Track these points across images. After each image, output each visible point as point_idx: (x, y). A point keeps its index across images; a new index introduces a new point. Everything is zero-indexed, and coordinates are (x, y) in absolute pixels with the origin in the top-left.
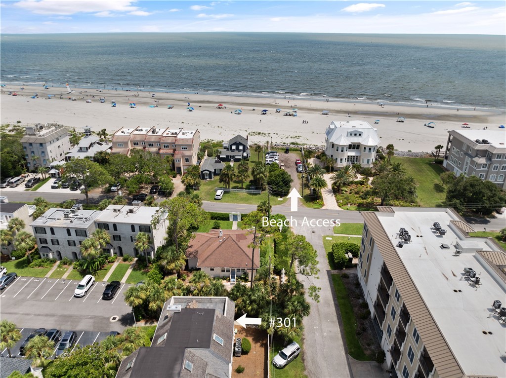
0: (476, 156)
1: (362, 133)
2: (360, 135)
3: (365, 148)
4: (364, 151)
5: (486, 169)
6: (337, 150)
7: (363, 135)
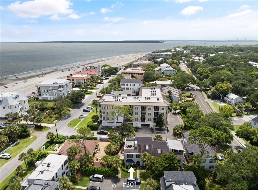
0: (58, 88)
1: (19, 95)
2: (18, 97)
3: (25, 102)
4: (25, 103)
5: (63, 91)
6: (16, 108)
7: (19, 96)
